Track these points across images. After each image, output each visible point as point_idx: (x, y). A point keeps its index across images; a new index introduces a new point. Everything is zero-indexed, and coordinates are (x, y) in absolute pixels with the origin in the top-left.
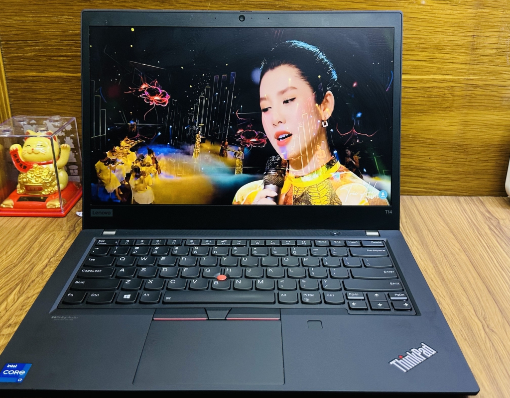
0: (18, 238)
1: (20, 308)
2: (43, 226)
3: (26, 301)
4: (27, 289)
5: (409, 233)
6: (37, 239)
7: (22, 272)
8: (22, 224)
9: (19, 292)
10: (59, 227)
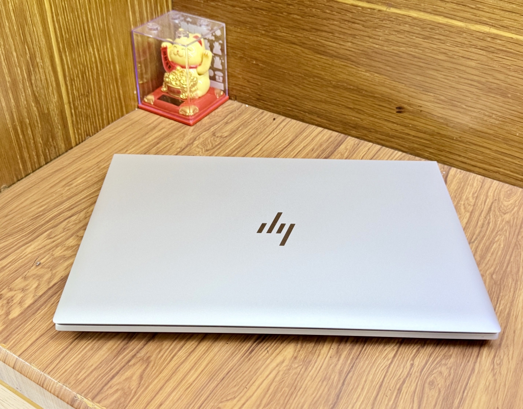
0: (144, 138)
2: (170, 130)
6: (158, 143)
8: (155, 123)
10: (182, 136)
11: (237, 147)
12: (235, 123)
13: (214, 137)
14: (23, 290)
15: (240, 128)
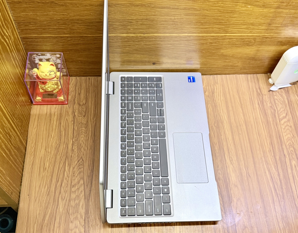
1: (73, 175)
3: (74, 171)
4: (71, 162)
5: (223, 110)
6: (61, 124)
7: (64, 151)
9: (68, 164)
10: (67, 113)
11: (95, 107)
12: (83, 91)
13: (81, 106)
14: (76, 227)
15: (87, 95)
